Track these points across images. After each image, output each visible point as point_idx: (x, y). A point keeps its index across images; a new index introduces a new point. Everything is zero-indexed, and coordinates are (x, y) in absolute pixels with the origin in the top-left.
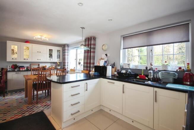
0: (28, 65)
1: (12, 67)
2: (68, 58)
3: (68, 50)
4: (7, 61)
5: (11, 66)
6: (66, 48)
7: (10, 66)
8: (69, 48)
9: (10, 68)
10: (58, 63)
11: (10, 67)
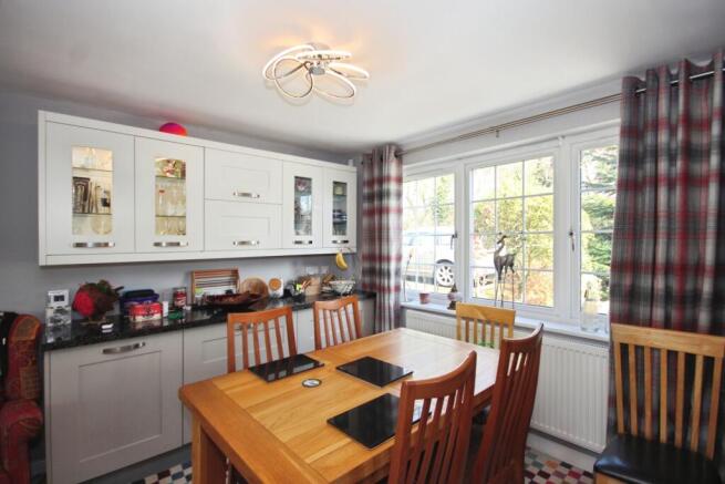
0: (175, 282)
1: (75, 307)
2: (399, 229)
3: (399, 180)
4: (42, 262)
5: (65, 293)
6: (392, 169)
7: (58, 298)
8: (404, 167)
9: (60, 311)
10: (340, 258)
11: (64, 304)
